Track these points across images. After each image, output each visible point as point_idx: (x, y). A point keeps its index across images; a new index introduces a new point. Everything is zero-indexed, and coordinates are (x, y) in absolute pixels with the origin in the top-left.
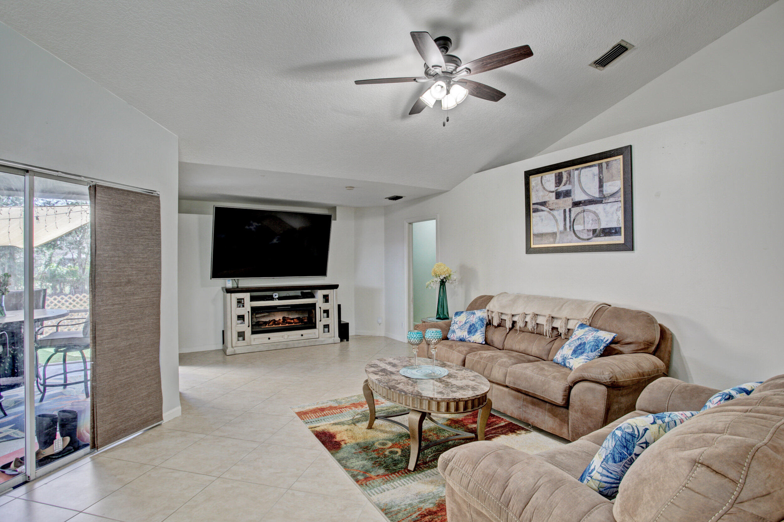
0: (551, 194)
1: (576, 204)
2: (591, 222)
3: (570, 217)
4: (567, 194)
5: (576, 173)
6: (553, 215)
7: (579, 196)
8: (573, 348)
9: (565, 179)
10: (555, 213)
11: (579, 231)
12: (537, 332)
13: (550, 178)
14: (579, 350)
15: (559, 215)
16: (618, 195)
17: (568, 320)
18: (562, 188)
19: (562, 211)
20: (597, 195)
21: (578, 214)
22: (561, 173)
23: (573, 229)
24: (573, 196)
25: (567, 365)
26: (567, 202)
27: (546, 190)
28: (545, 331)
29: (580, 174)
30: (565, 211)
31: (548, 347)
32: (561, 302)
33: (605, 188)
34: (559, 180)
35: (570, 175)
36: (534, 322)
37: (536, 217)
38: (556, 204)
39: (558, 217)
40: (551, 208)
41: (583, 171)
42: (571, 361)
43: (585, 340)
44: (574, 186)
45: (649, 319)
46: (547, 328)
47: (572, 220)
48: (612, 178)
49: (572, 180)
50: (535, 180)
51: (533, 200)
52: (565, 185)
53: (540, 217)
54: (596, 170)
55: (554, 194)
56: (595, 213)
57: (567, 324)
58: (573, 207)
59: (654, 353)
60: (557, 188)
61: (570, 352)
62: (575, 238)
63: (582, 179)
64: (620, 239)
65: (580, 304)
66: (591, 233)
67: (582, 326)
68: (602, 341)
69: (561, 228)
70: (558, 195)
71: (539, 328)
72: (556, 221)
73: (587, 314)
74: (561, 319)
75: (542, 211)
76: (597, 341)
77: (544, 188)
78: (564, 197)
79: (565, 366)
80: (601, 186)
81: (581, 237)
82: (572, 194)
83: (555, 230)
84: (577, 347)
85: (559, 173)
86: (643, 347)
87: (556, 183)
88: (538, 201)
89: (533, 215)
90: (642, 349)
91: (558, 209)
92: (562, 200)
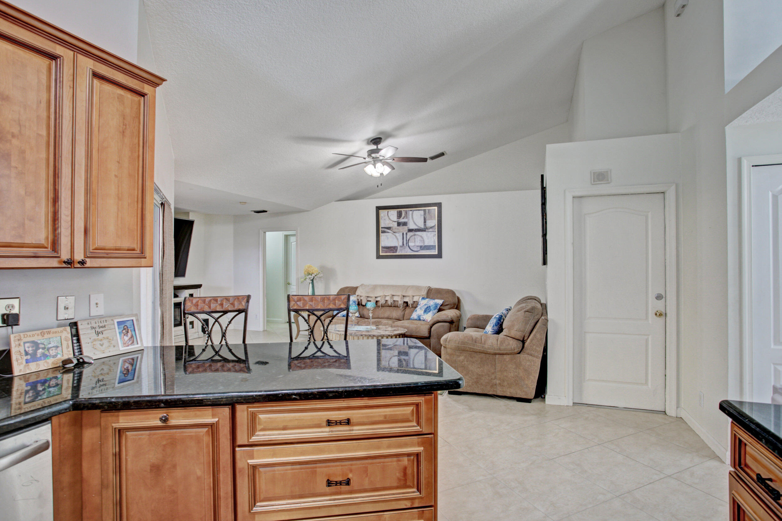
0: (394, 223)
1: (410, 230)
2: (419, 241)
3: (406, 237)
4: (405, 224)
5: (411, 212)
6: (395, 235)
7: (412, 226)
8: (424, 310)
9: (403, 215)
10: (397, 235)
11: (413, 246)
12: (394, 306)
13: (393, 213)
14: (427, 310)
15: (399, 236)
16: (434, 228)
17: (413, 296)
18: (401, 220)
19: (402, 234)
20: (422, 226)
21: (411, 236)
22: (401, 211)
23: (409, 246)
24: (408, 226)
25: (422, 319)
26: (405, 229)
27: (391, 220)
28: (399, 304)
29: (412, 214)
30: (403, 234)
31: (403, 313)
32: (407, 288)
33: (427, 223)
34: (399, 215)
35: (406, 213)
36: (392, 300)
37: (384, 236)
38: (397, 229)
39: (398, 237)
40: (394, 231)
41: (414, 212)
42: (424, 316)
43: (429, 305)
44: (409, 220)
45: (452, 293)
46: (401, 302)
47: (408, 239)
48: (431, 218)
49: (408, 216)
50: (383, 213)
51: (382, 225)
52: (403, 218)
53: (386, 236)
54: (422, 212)
55: (396, 223)
56: (421, 237)
57: (413, 299)
58: (408, 232)
59: (456, 309)
60: (398, 220)
61: (423, 312)
62: (409, 250)
63: (414, 216)
64: (436, 252)
65: (418, 288)
66: (419, 248)
67: (423, 298)
68: (438, 304)
69: (401, 244)
70: (399, 224)
71: (395, 304)
72: (398, 239)
73: (424, 293)
74: (409, 296)
75: (388, 232)
76: (436, 305)
77: (389, 219)
78: (403, 226)
79: (420, 320)
80: (425, 222)
81: (413, 250)
82: (408, 224)
83: (396, 245)
84: (426, 309)
85: (400, 211)
86: (452, 306)
87: (398, 217)
88: (385, 226)
89: (381, 234)
90: (452, 307)
91: (399, 232)
92: (401, 228)
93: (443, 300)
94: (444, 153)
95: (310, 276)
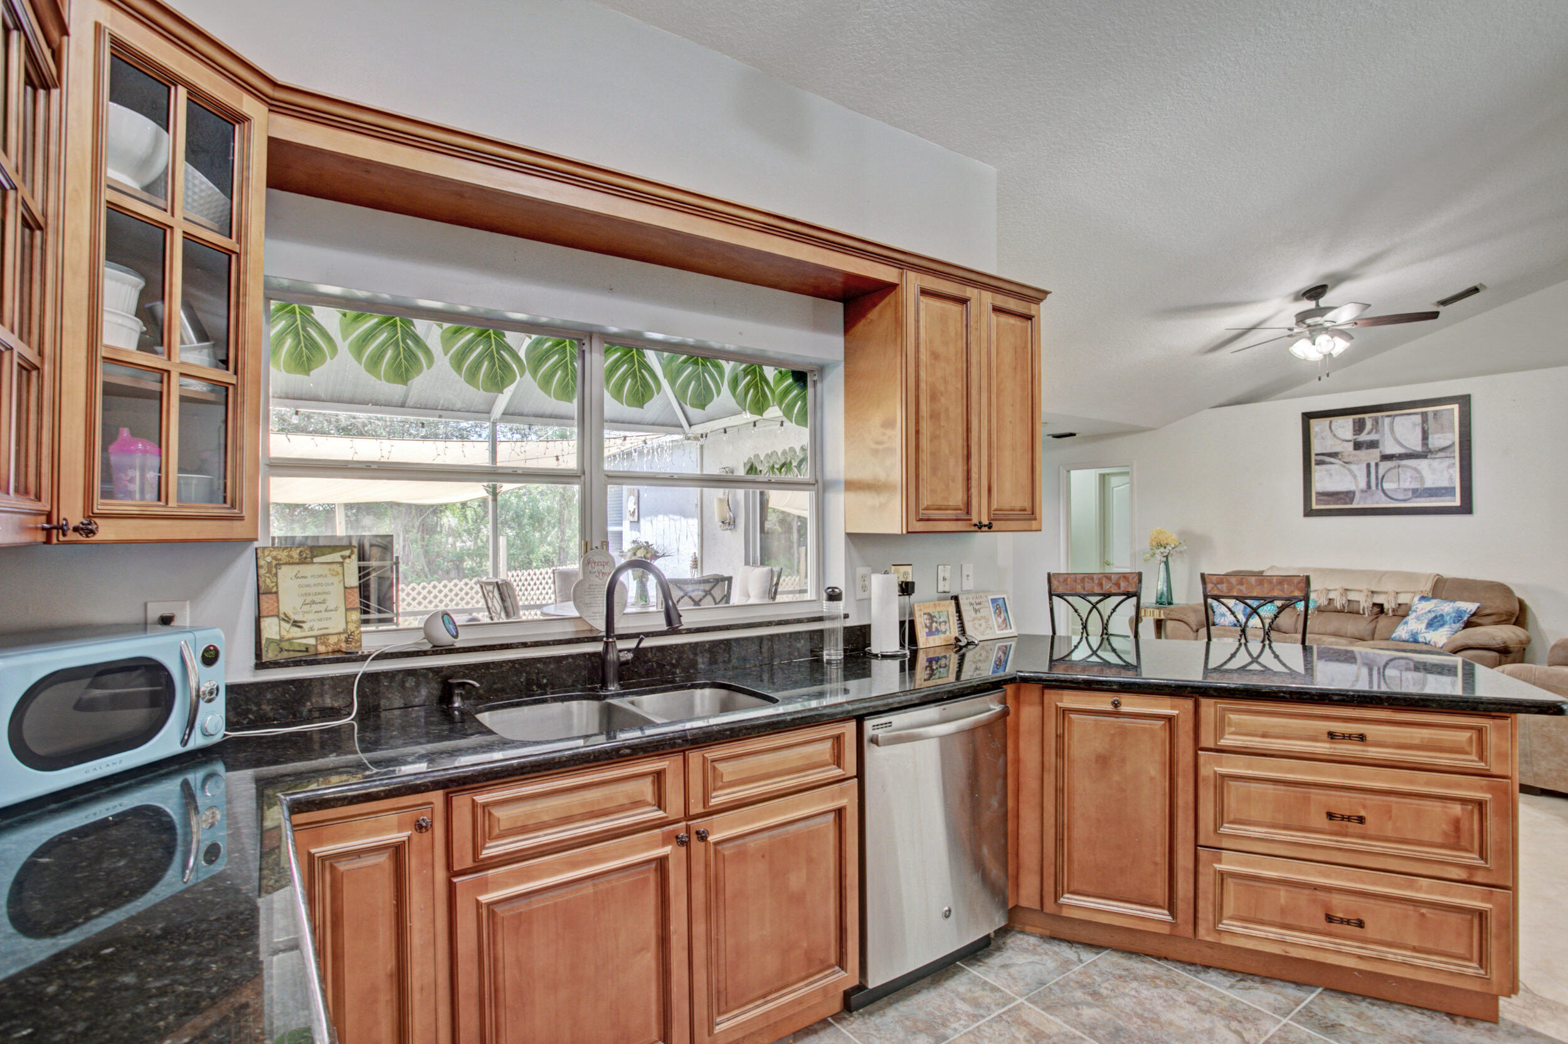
0: (1346, 444)
1: (1386, 458)
2: (1409, 479)
3: (1377, 472)
4: (1373, 445)
5: (1387, 421)
6: (1349, 470)
7: (1391, 448)
8: (1426, 621)
9: (1369, 425)
10: (1353, 467)
11: (1392, 490)
12: (1351, 610)
13: (1344, 427)
14: (1435, 622)
15: (1360, 471)
16: (1450, 450)
17: (1397, 593)
18: (1364, 437)
19: (1364, 466)
20: (1419, 448)
21: (1389, 470)
22: (1364, 419)
23: (1383, 491)
24: (1381, 448)
25: (1421, 640)
26: (1374, 455)
27: (1338, 438)
28: (1361, 607)
29: (1392, 423)
30: (1368, 466)
31: (1371, 626)
32: (1381, 575)
33: (1430, 441)
34: (1359, 427)
35: (1377, 422)
36: (1344, 599)
37: (1321, 471)
38: (1355, 456)
39: (1357, 472)
40: (1346, 460)
41: (1397, 419)
42: (1426, 635)
43: (1441, 612)
44: (1383, 435)
45: (1505, 590)
46: (1365, 603)
47: (1380, 476)
48: (1442, 429)
49: (1380, 428)
50: (1316, 425)
51: (1317, 447)
52: (1369, 433)
53: (1327, 471)
54: (1418, 419)
55: (1351, 444)
56: (1415, 469)
57: (1396, 598)
58: (1381, 461)
59: (1515, 624)
60: (1355, 437)
61: (1424, 625)
62: (1384, 498)
63: (1396, 428)
64: (1457, 502)
65: (1411, 577)
66: (1410, 493)
67: (1423, 598)
68: (1465, 611)
69: (1363, 484)
70: (1358, 446)
71: (1351, 606)
72: (1355, 477)
73: (1427, 587)
74: (1386, 593)
75: (1331, 463)
76: (1459, 614)
77: (1335, 436)
78: (1367, 448)
79: (1416, 641)
80: (1425, 437)
81: (1395, 497)
82: (1380, 445)
83: (1352, 488)
84: (1432, 620)
85: (1360, 419)
86: (1504, 618)
87: (1355, 430)
88: (1324, 451)
89: (1314, 467)
90: (1505, 620)
91: (1358, 462)
92: (1363, 453)
93: (1478, 604)
94: (1479, 287)
95: (1162, 550)
